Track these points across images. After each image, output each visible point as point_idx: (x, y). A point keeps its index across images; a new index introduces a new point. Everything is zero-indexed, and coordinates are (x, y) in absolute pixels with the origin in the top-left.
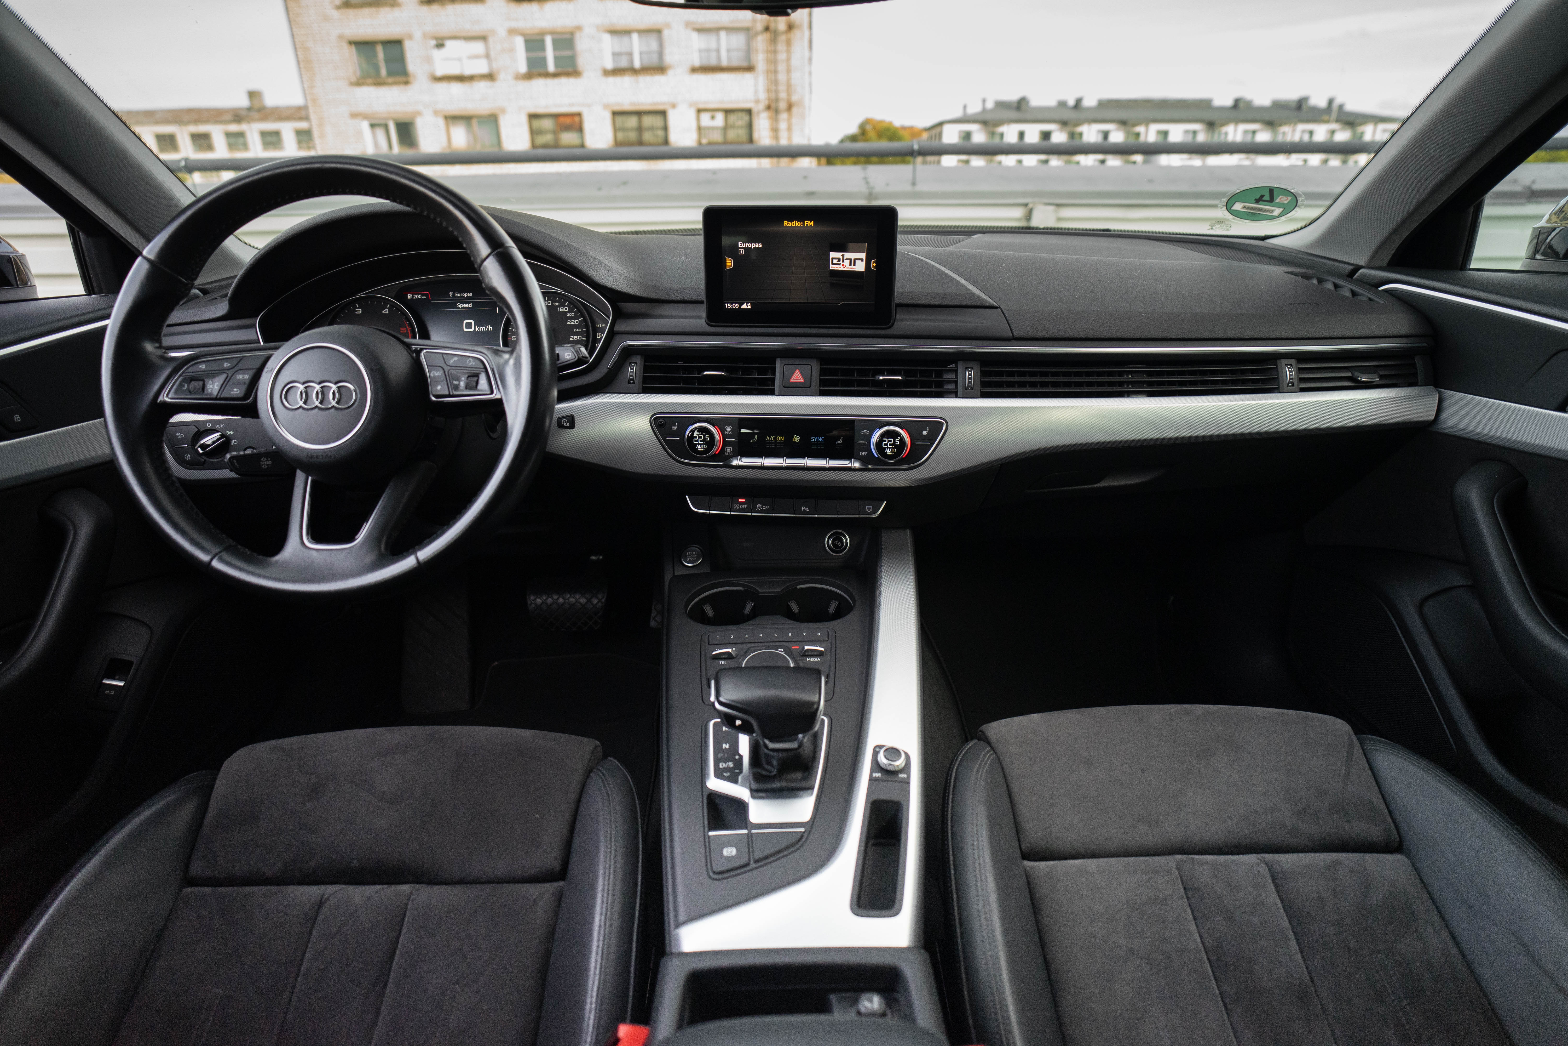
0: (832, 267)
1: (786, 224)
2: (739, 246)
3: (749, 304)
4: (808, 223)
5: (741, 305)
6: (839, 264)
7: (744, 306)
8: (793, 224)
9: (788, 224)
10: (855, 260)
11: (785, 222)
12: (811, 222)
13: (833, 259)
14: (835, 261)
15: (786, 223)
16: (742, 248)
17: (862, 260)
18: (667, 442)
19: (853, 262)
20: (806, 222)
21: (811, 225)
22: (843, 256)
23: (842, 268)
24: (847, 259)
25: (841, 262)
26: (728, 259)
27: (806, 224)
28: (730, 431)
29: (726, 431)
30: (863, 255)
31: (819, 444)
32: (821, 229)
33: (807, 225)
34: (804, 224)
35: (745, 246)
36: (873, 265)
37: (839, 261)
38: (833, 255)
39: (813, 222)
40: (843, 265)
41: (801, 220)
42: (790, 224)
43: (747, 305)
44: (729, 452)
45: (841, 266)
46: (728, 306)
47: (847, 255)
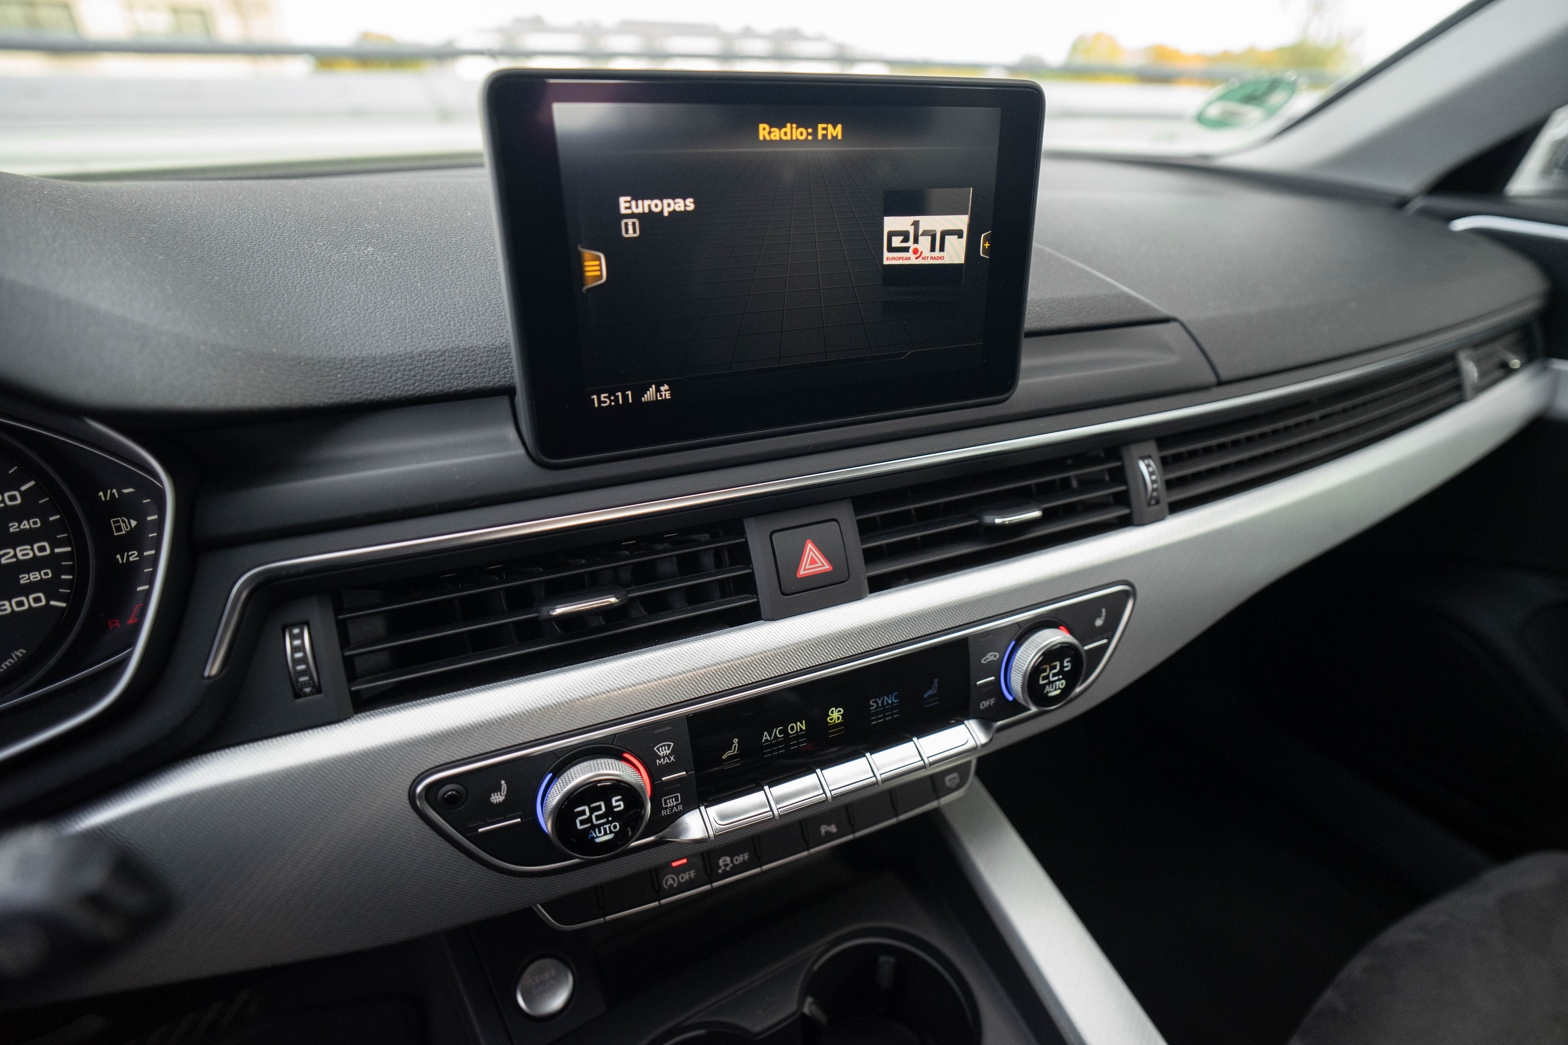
0: (889, 259)
1: (766, 133)
2: (623, 211)
3: (666, 387)
4: (825, 129)
5: (640, 392)
6: (906, 250)
7: (650, 394)
8: (785, 134)
9: (770, 133)
10: (944, 234)
11: (761, 126)
12: (835, 127)
13: (891, 234)
14: (897, 242)
15: (764, 131)
16: (632, 216)
17: (959, 234)
18: (482, 841)
19: (938, 241)
20: (820, 126)
21: (835, 138)
22: (916, 224)
23: (913, 261)
24: (925, 233)
25: (910, 244)
26: (587, 253)
27: (820, 133)
28: (671, 754)
29: (659, 758)
30: (961, 222)
31: (889, 710)
32: (859, 148)
33: (825, 136)
34: (815, 133)
35: (640, 210)
36: (984, 244)
37: (906, 240)
38: (891, 223)
39: (839, 127)
40: (916, 251)
41: (807, 121)
42: (776, 134)
43: (658, 390)
44: (672, 807)
45: (910, 254)
46: (600, 402)
47: (928, 222)
